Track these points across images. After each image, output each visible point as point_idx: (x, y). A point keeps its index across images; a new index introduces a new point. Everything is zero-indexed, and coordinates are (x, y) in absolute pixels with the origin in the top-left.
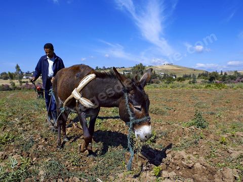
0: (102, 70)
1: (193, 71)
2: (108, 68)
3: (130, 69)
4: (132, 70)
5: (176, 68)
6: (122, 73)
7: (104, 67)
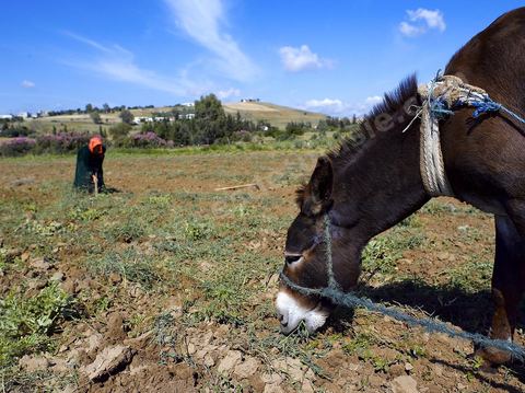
0: (101, 111)
1: (303, 116)
2: (117, 109)
3: (169, 110)
4: (174, 112)
5: (266, 109)
6: (151, 119)
7: (106, 106)
